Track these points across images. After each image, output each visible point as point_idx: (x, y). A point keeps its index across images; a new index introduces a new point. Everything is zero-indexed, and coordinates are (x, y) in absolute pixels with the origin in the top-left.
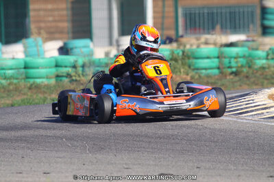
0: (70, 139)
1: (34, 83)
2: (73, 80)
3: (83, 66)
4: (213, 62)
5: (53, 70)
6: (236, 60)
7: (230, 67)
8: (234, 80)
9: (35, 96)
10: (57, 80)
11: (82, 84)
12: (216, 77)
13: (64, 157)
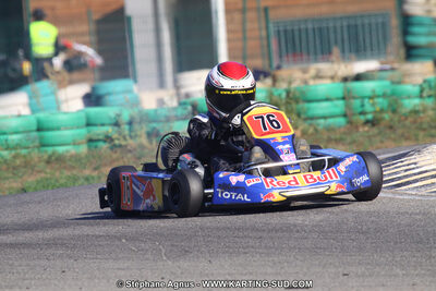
0: (133, 239)
1: (54, 153)
2: (115, 146)
3: (130, 123)
4: (336, 106)
5: (83, 132)
6: (371, 101)
7: (363, 113)
8: (371, 133)
9: (57, 174)
10: (89, 147)
11: (130, 151)
12: (342, 130)
13: (128, 268)
